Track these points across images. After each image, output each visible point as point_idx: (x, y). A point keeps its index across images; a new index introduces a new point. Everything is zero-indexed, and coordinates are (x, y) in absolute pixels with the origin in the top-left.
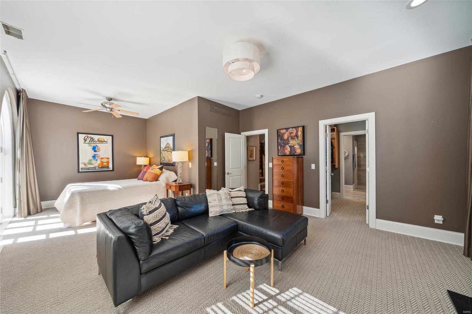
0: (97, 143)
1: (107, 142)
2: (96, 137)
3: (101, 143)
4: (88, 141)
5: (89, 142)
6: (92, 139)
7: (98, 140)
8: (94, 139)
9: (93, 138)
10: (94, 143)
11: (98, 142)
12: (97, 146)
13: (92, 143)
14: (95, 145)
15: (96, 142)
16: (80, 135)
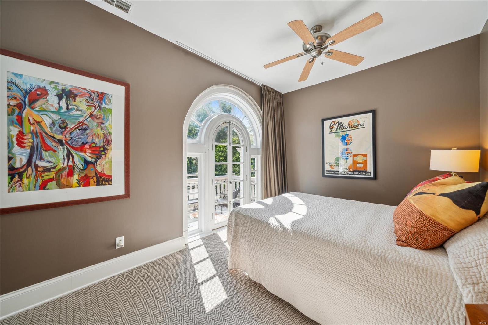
0: (348, 129)
1: (363, 125)
2: (345, 121)
3: (354, 128)
4: (334, 130)
5: (337, 130)
6: (341, 125)
7: (349, 124)
8: (342, 125)
9: (341, 123)
10: (343, 130)
11: (349, 128)
12: (347, 135)
13: (341, 130)
14: (344, 134)
15: (346, 128)
16: (325, 122)
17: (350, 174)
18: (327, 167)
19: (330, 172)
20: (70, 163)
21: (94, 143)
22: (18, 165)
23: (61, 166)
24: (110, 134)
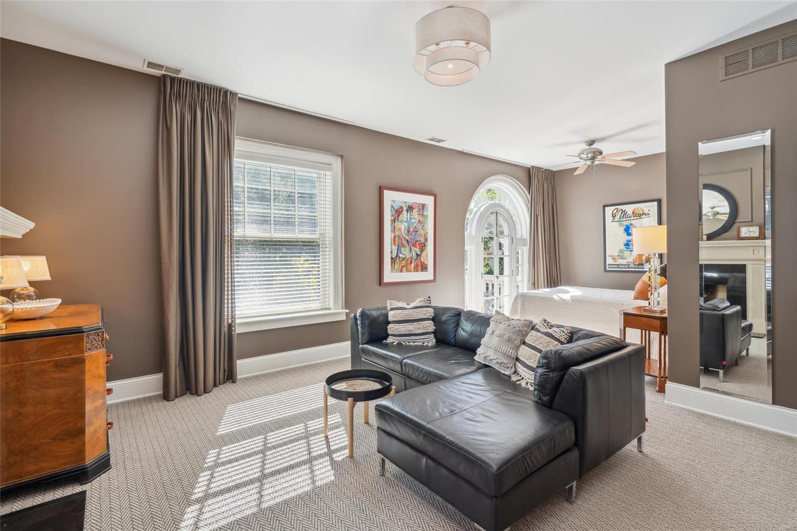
0: (632, 218)
1: (648, 214)
2: (629, 209)
3: (638, 217)
4: (617, 218)
5: (620, 218)
6: (624, 213)
7: (633, 213)
8: (627, 212)
9: (625, 211)
10: (627, 219)
11: (634, 217)
12: (631, 224)
13: (624, 219)
14: (627, 223)
15: (630, 217)
16: (606, 208)
17: (635, 268)
18: (609, 261)
19: (613, 266)
20: (411, 256)
21: (420, 241)
22: (393, 257)
23: (408, 257)
24: (427, 233)
